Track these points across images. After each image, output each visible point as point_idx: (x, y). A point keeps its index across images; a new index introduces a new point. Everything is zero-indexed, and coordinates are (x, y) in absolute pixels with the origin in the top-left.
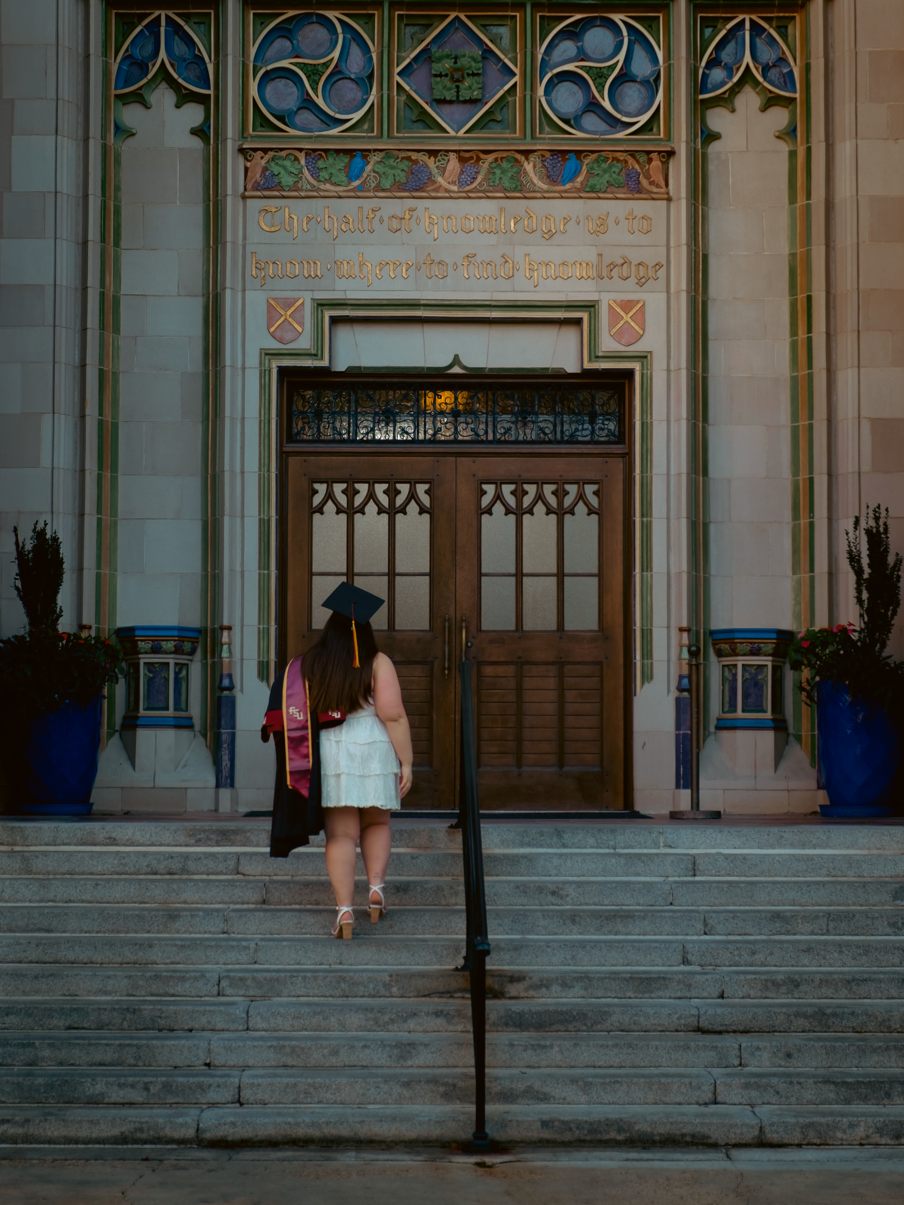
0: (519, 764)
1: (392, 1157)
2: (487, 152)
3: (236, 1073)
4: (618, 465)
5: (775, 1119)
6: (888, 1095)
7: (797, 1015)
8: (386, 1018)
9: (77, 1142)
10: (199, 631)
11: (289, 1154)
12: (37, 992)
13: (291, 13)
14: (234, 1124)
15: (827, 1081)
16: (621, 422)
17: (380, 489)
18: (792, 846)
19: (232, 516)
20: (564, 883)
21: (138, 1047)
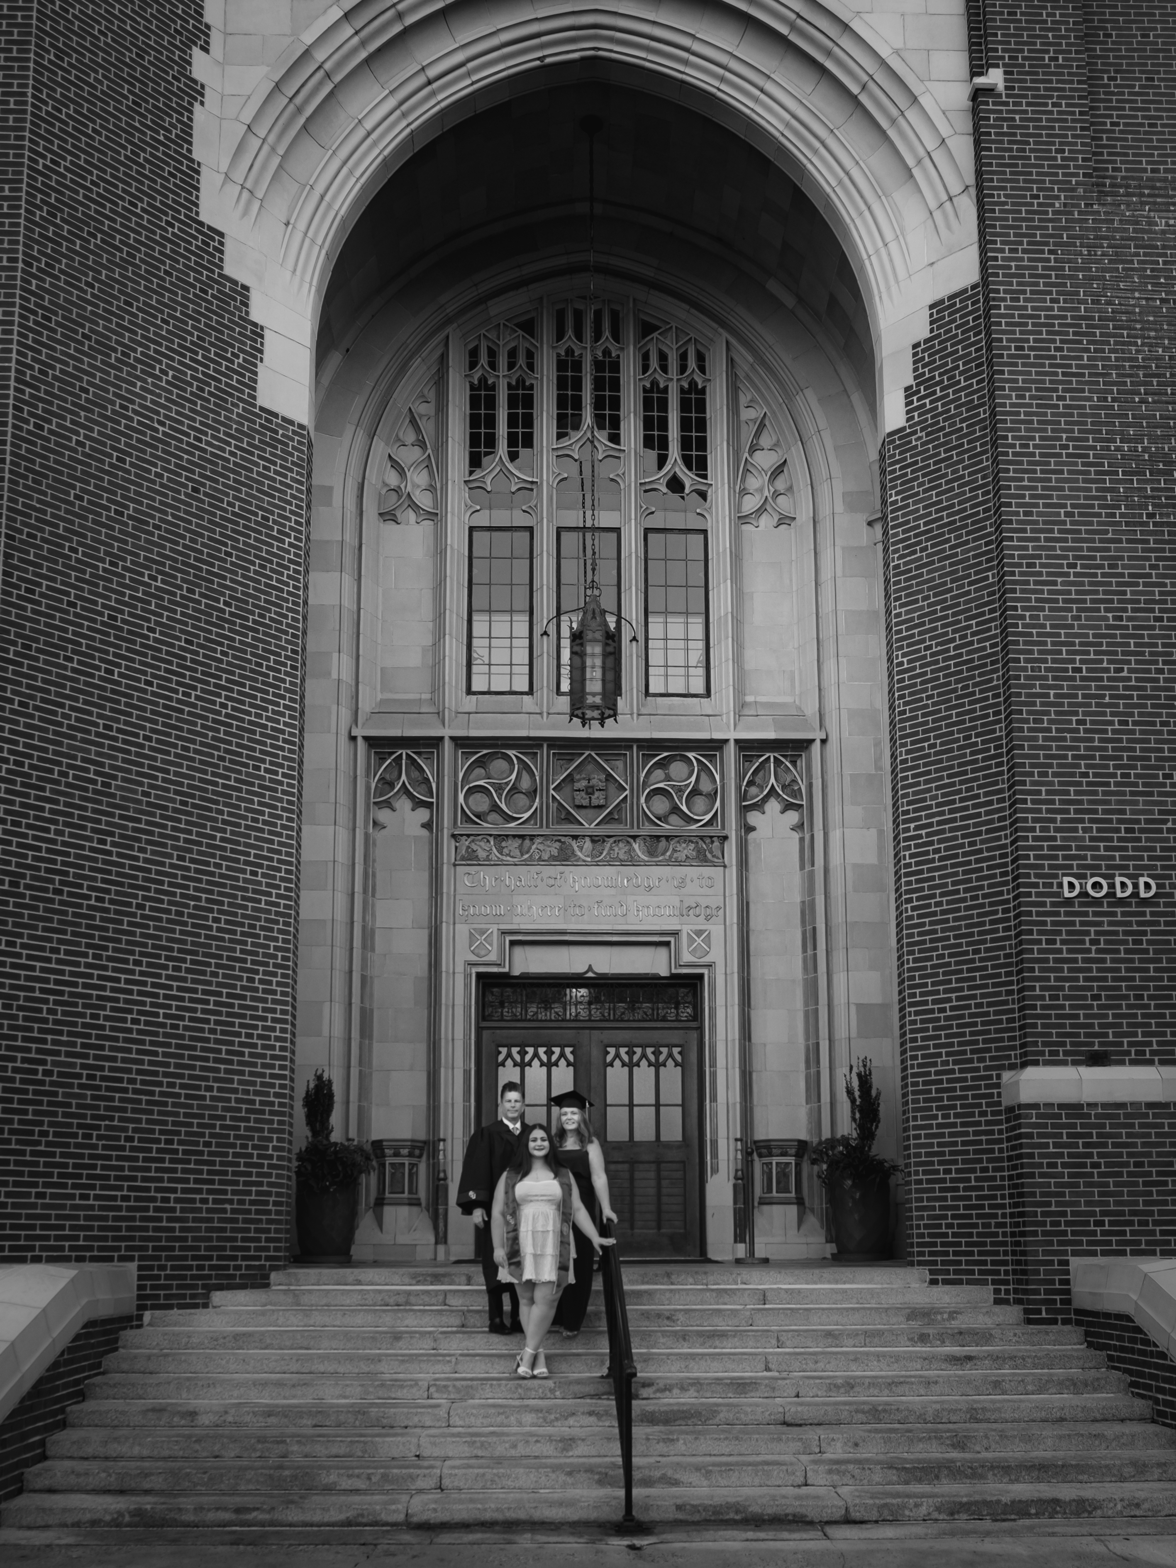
0: (632, 1227)
1: (559, 1539)
2: (609, 837)
3: (438, 1463)
4: (695, 1035)
5: (857, 1501)
6: (937, 1477)
7: (857, 1411)
8: (552, 1417)
9: (312, 1525)
10: (425, 1142)
11: (478, 1536)
12: (294, 1397)
13: (485, 752)
14: (435, 1510)
15: (891, 1467)
16: (695, 1008)
17: (541, 1050)
18: (829, 1282)
19: (446, 1068)
20: (676, 1310)
21: (365, 1443)
